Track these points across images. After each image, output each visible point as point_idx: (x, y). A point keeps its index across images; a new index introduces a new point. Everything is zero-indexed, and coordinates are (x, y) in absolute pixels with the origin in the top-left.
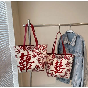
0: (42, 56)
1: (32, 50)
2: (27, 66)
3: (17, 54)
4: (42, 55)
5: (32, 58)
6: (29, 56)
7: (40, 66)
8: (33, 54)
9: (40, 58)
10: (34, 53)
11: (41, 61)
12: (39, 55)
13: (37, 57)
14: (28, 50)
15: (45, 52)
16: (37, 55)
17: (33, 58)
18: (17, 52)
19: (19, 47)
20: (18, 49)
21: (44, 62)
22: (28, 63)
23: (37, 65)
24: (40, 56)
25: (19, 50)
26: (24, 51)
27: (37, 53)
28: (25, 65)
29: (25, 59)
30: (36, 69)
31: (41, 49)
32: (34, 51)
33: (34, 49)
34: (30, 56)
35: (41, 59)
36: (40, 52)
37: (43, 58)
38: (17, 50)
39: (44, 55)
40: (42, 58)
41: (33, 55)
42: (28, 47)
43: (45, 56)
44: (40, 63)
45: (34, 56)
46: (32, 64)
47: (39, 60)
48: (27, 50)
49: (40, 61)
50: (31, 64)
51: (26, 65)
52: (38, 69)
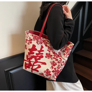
0: (59, 60)
1: (48, 47)
3: (27, 44)
4: (61, 59)
5: (44, 57)
6: (41, 53)
7: (52, 73)
8: (48, 53)
10: (50, 52)
11: (56, 67)
12: (56, 57)
13: (52, 59)
16: (53, 57)
17: (46, 57)
18: (28, 42)
19: (33, 36)
20: (30, 38)
21: (60, 69)
22: (36, 62)
23: (47, 70)
24: (57, 60)
25: (31, 40)
27: (54, 53)
28: (32, 63)
29: (35, 55)
31: (62, 50)
32: (50, 49)
34: (43, 54)
35: (57, 63)
36: (59, 53)
37: (60, 64)
38: (28, 39)
39: (63, 60)
42: (44, 39)
44: (53, 69)
45: (48, 56)
46: (42, 66)
48: (42, 44)
49: (54, 65)
51: (34, 64)
52: (47, 76)
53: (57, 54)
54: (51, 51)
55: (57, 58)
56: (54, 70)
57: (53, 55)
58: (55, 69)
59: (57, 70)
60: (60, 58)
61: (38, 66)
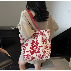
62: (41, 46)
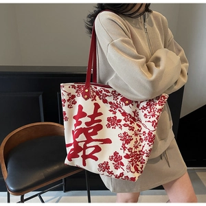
0: (136, 128)
1: (110, 103)
2: (85, 148)
4: (139, 126)
5: (104, 127)
6: (96, 119)
7: (125, 161)
8: (111, 115)
9: (130, 133)
10: (115, 113)
12: (128, 123)
13: (121, 128)
14: (97, 97)
15: (148, 119)
16: (123, 122)
17: (108, 126)
19: (74, 87)
20: (69, 94)
22: (89, 140)
23: (116, 154)
24: (132, 129)
25: (73, 97)
26: (86, 99)
27: (124, 114)
28: (81, 145)
29: (83, 126)
30: (111, 164)
31: (141, 106)
32: (114, 107)
33: (119, 100)
34: (100, 121)
35: (133, 136)
36: (134, 112)
37: (139, 138)
39: (144, 129)
40: (136, 135)
41: (109, 119)
42: (99, 88)
43: (147, 132)
44: (127, 152)
45: (113, 122)
46: (104, 147)
47: (126, 139)
48: (94, 99)
49: (128, 142)
50: (100, 146)
51: (85, 145)
52: (116, 168)
53: (131, 116)
54: (117, 111)
55: (131, 124)
56: (129, 153)
57: (122, 118)
58: (130, 150)
59: (135, 152)
60: (137, 125)
61: (94, 148)
62: (108, 141)
